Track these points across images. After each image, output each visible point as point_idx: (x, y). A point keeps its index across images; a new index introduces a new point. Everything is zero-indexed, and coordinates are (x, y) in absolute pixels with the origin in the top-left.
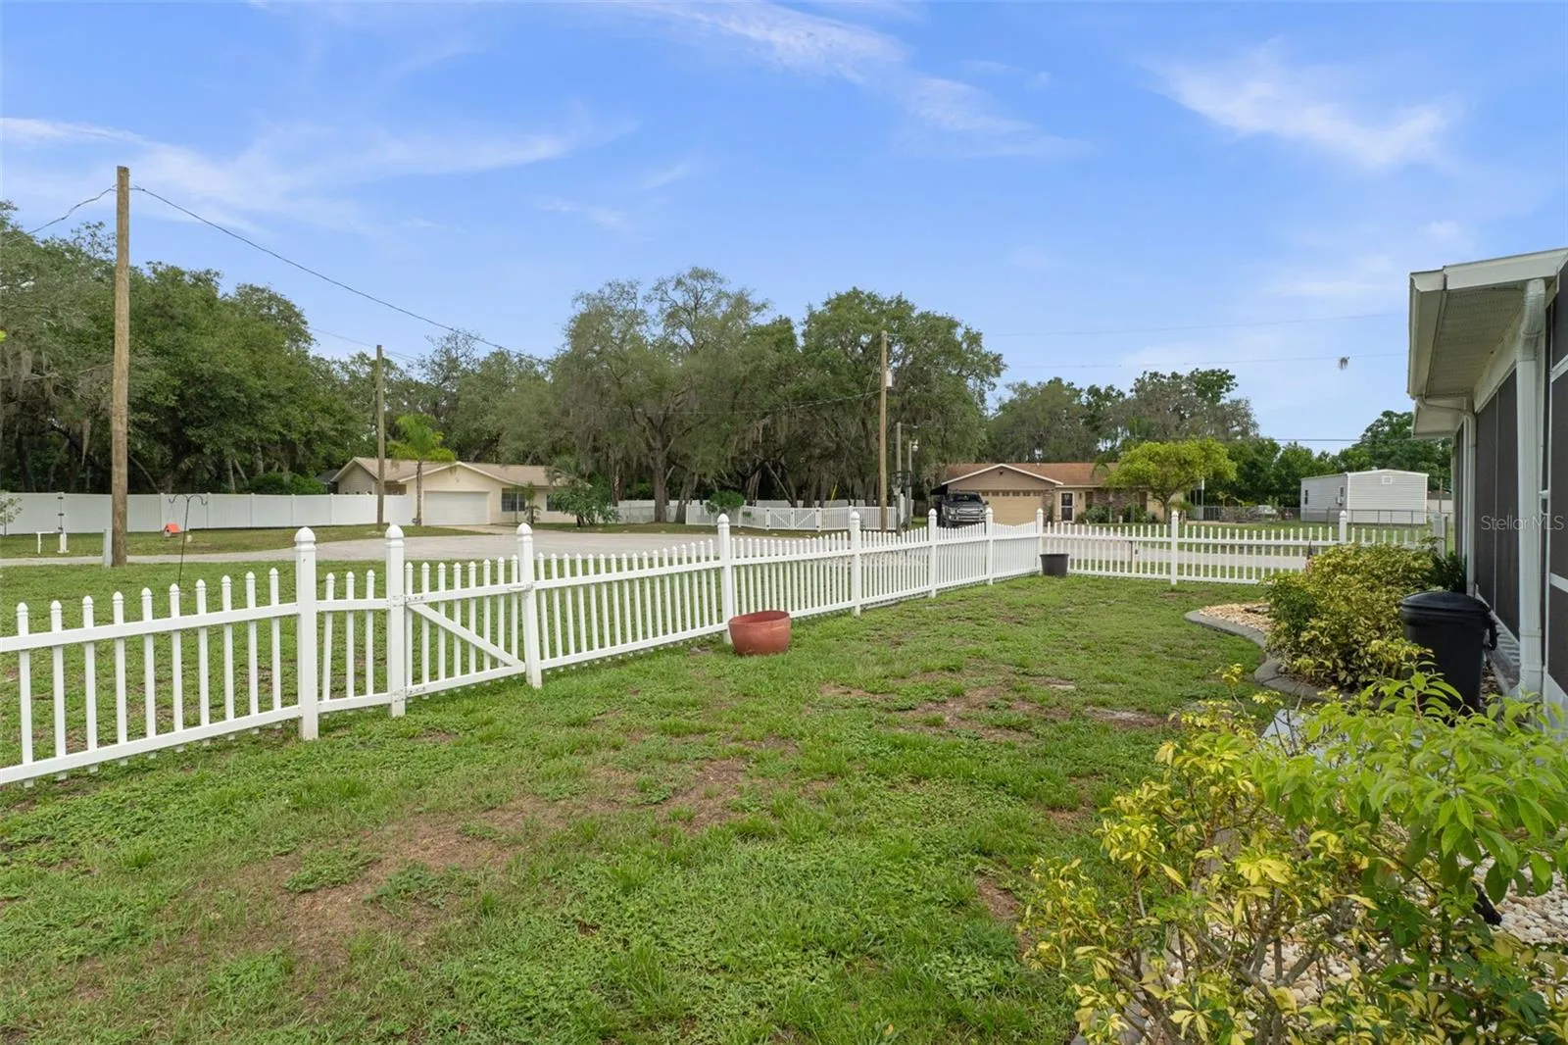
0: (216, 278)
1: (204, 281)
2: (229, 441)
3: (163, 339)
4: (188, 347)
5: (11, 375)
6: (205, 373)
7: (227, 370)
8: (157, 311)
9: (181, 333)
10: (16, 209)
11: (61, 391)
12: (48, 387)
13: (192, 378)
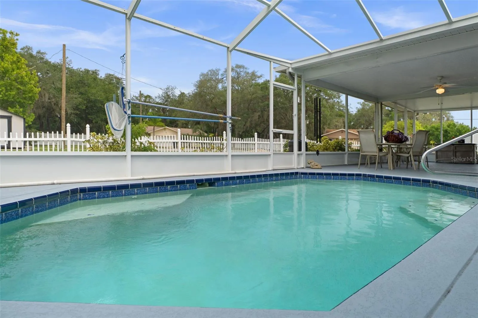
0: (98, 72)
1: (95, 73)
2: (99, 119)
3: (82, 90)
4: (88, 92)
5: (44, 100)
6: (93, 99)
7: (98, 99)
8: (81, 82)
9: (86, 88)
10: (47, 54)
11: (56, 105)
12: (53, 104)
13: (89, 101)
